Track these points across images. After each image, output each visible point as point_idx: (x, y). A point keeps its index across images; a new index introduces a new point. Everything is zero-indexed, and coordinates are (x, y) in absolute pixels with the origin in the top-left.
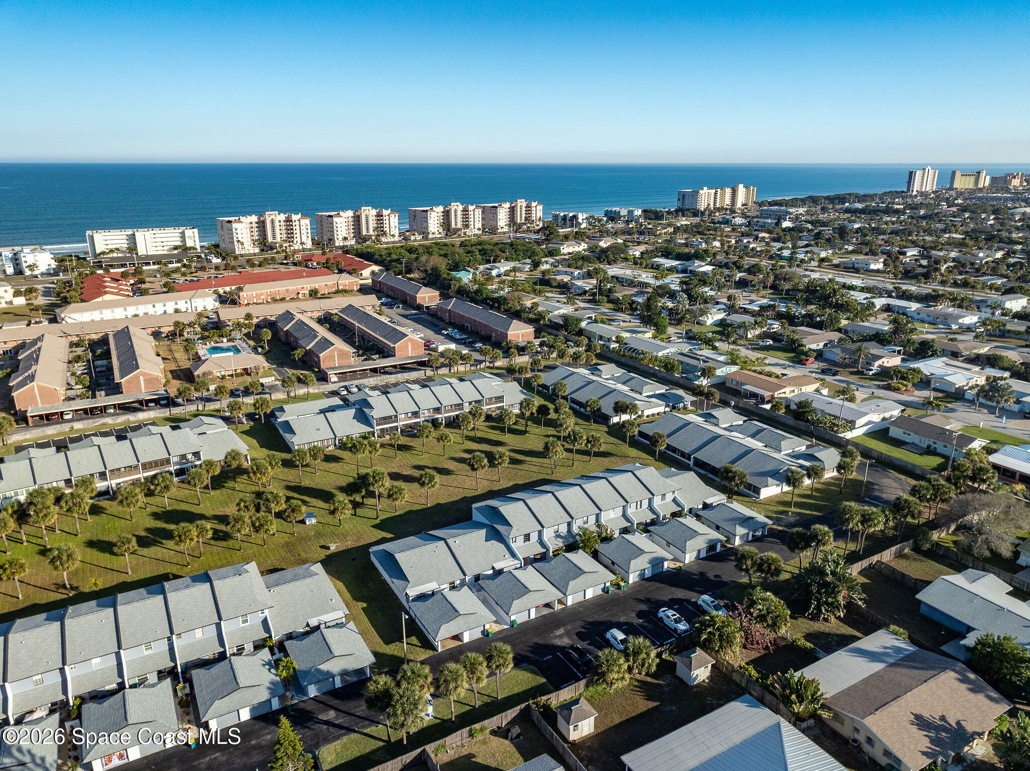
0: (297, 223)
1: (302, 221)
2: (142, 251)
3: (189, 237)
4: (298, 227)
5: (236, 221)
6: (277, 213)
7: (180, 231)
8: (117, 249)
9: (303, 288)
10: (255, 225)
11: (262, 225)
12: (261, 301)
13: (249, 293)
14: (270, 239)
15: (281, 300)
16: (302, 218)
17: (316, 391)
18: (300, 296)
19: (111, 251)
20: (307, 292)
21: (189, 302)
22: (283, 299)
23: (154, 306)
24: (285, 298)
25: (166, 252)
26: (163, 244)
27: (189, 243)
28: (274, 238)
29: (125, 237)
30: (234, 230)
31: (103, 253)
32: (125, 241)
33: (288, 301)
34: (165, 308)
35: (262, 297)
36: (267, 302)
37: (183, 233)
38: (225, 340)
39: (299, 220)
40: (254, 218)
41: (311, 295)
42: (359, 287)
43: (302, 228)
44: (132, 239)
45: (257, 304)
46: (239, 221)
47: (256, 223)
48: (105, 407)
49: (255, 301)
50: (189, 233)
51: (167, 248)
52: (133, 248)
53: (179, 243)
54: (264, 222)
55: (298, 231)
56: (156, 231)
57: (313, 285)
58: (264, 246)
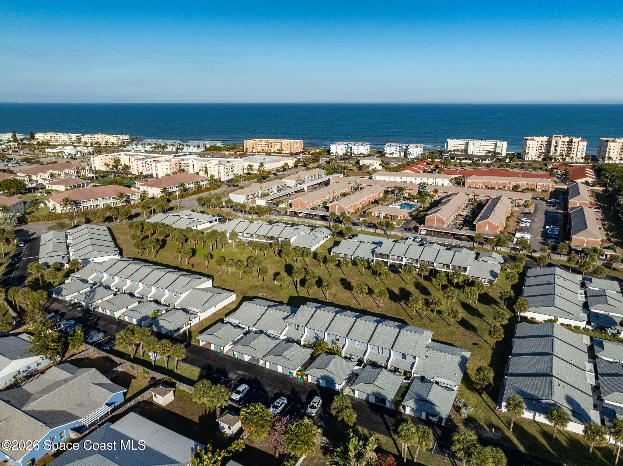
0: (577, 144)
1: (580, 143)
2: (470, 152)
3: (499, 147)
4: (576, 147)
5: (530, 140)
6: (562, 136)
7: (495, 142)
8: (458, 150)
9: (510, 183)
10: (544, 143)
11: (549, 143)
12: (478, 187)
13: (471, 181)
14: (552, 153)
15: (491, 188)
16: (581, 141)
18: (506, 188)
19: (455, 150)
20: (511, 186)
21: (435, 179)
22: (493, 188)
23: (416, 179)
24: (494, 188)
25: (484, 154)
26: (484, 149)
27: (498, 150)
28: (555, 152)
29: (464, 143)
30: (528, 145)
31: (451, 151)
32: (464, 146)
33: (496, 190)
35: (480, 184)
36: (482, 188)
37: (496, 144)
39: (578, 142)
40: (545, 139)
41: (513, 189)
42: (554, 189)
43: (579, 147)
44: (467, 144)
45: (473, 187)
46: (532, 140)
47: (546, 141)
50: (499, 144)
51: (485, 152)
52: (466, 150)
53: (493, 150)
54: (551, 141)
55: (576, 150)
56: (483, 141)
57: (517, 183)
58: (547, 157)
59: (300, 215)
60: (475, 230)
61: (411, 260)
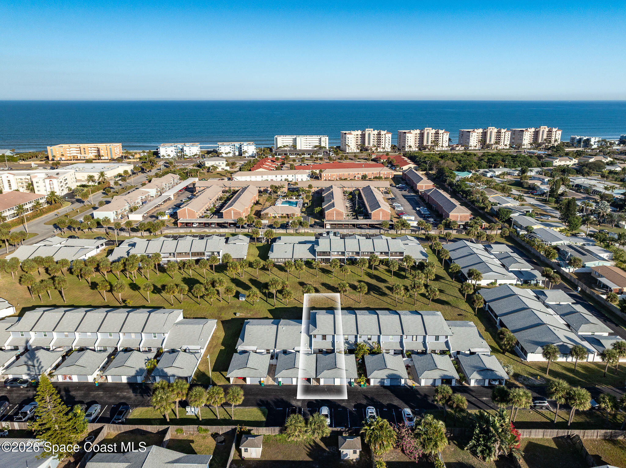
0: (384, 136)
1: (387, 135)
2: (298, 148)
3: (323, 141)
4: (384, 139)
5: (348, 134)
6: (372, 129)
7: (319, 138)
8: (287, 146)
9: (358, 174)
10: (359, 136)
11: (363, 136)
12: (333, 179)
13: (327, 174)
14: (366, 145)
15: (344, 179)
16: (387, 133)
17: (312, 232)
18: (356, 178)
19: (284, 146)
20: (360, 176)
21: (294, 176)
22: (345, 179)
23: (276, 176)
24: (347, 179)
25: (311, 149)
26: (310, 144)
27: (323, 145)
28: (369, 144)
29: (292, 139)
30: (347, 138)
31: (281, 147)
32: (292, 142)
33: (348, 180)
34: (281, 178)
35: (334, 177)
36: (337, 180)
37: (320, 139)
38: (294, 198)
39: (385, 134)
40: (360, 132)
41: (362, 178)
42: (393, 176)
43: (386, 139)
44: (295, 140)
45: (329, 180)
46: (350, 134)
47: (361, 135)
48: (211, 224)
49: (330, 179)
50: (323, 139)
51: (311, 146)
52: (294, 146)
53: (318, 144)
54: (364, 135)
55: (384, 141)
56: (308, 137)
57: (364, 173)
58: (363, 148)
59: (194, 225)
60: (371, 218)
61: (351, 253)
